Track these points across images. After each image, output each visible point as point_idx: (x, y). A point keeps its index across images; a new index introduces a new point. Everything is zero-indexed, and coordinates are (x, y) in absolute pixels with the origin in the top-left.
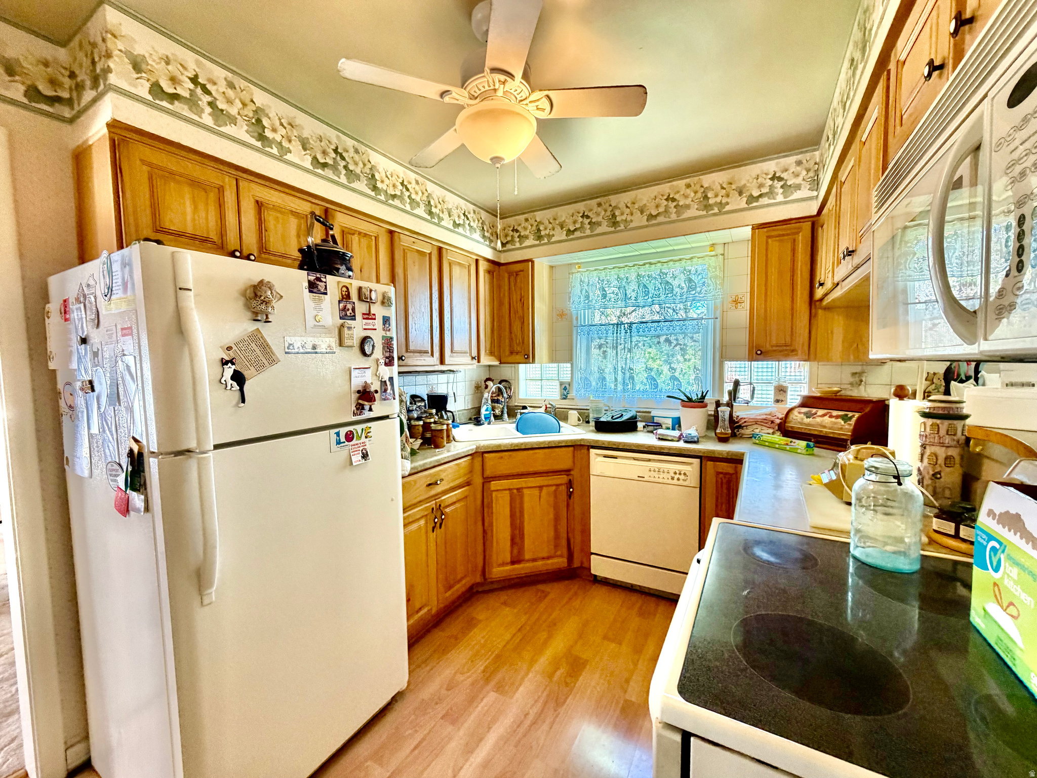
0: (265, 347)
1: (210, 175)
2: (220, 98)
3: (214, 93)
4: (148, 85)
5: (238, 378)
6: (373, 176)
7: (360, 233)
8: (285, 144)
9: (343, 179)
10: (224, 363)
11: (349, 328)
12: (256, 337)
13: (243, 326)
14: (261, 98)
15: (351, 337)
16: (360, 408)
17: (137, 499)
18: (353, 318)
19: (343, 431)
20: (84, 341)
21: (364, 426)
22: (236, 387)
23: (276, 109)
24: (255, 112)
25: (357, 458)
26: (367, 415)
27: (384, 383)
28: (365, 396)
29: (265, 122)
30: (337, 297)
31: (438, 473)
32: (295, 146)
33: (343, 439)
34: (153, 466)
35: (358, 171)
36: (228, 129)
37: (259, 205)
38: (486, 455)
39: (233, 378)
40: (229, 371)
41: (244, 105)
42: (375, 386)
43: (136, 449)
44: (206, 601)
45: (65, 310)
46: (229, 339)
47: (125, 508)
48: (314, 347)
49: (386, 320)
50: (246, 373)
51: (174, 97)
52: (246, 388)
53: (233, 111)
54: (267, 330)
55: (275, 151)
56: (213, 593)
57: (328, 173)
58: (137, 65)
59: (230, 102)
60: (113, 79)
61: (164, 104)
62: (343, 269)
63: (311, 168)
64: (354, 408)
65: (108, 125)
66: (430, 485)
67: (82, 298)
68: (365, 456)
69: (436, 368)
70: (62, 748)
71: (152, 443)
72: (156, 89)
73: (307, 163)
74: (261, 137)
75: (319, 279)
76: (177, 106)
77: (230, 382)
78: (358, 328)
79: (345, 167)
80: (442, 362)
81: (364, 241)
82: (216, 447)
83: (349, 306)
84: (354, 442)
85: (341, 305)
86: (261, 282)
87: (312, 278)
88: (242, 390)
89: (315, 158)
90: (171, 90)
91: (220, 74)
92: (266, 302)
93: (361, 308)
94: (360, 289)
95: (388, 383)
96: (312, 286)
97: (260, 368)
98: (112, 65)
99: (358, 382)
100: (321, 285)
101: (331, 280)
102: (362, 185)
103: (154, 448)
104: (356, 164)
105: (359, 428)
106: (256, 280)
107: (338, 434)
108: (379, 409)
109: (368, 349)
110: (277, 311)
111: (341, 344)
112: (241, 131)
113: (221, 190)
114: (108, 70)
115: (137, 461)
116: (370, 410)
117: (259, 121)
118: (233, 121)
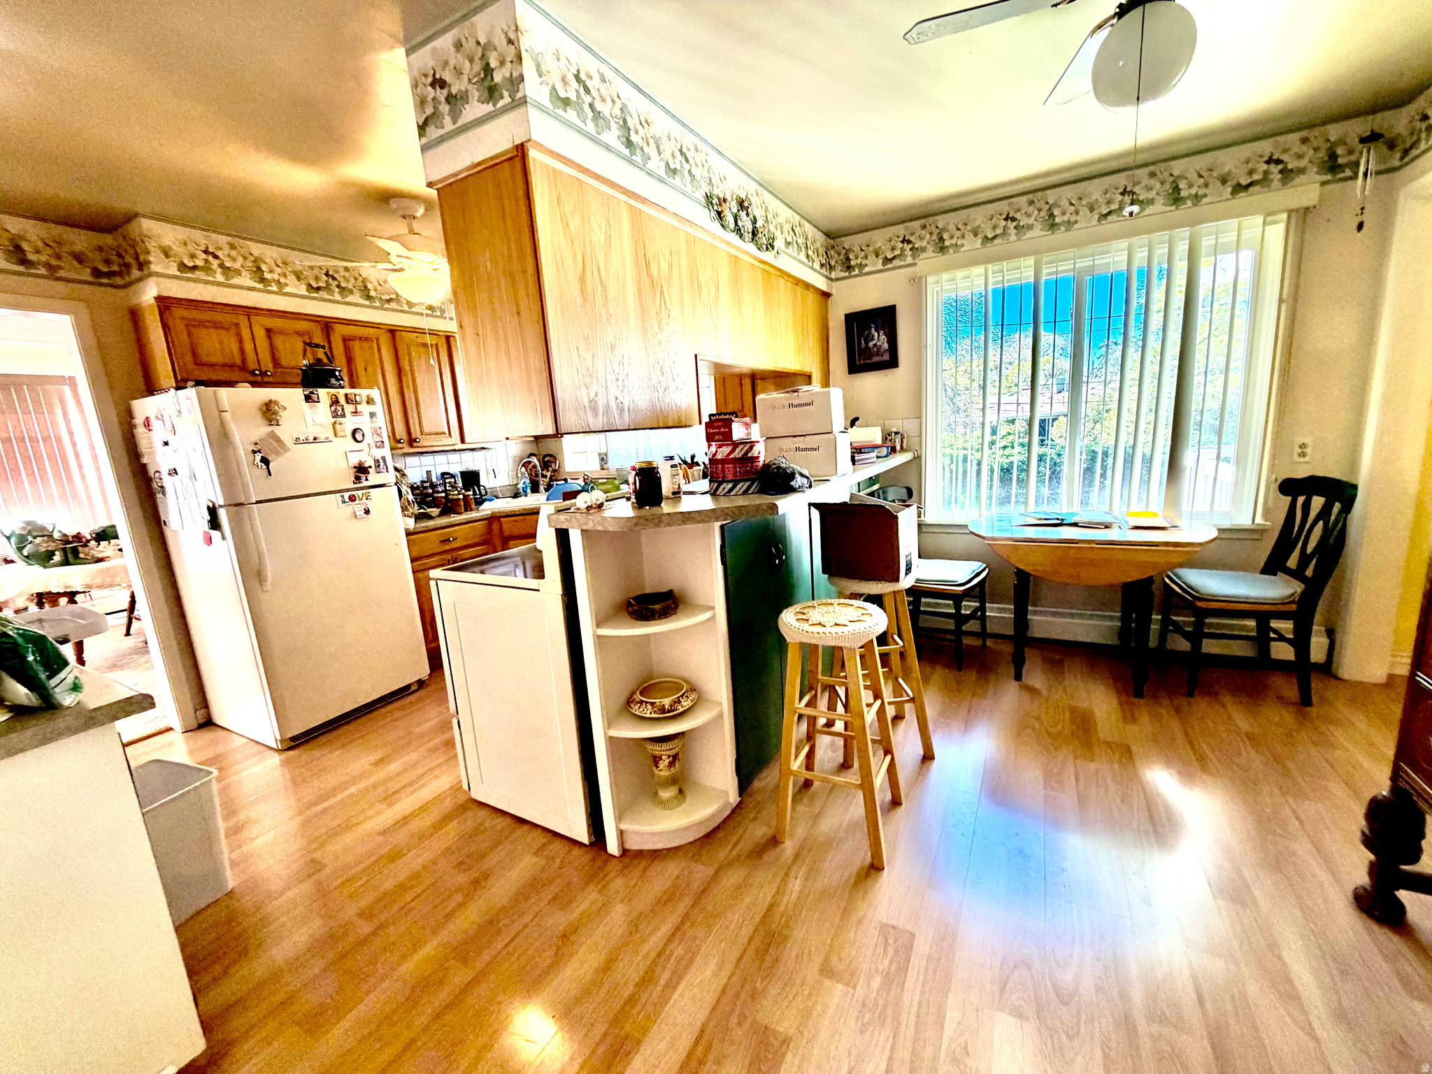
0: (279, 440)
1: (228, 318)
2: (226, 259)
3: (221, 256)
4: (175, 265)
5: (265, 461)
6: (366, 287)
7: (360, 338)
8: (282, 280)
9: (338, 297)
10: (254, 452)
11: (340, 424)
12: (273, 436)
13: (263, 430)
14: (256, 249)
15: (343, 430)
16: (358, 479)
17: (215, 534)
18: (343, 416)
19: (346, 495)
20: (166, 444)
21: (364, 491)
22: (264, 467)
23: (270, 254)
24: (255, 261)
25: (361, 513)
26: (365, 484)
27: (377, 461)
28: (361, 470)
29: (264, 267)
30: (328, 402)
31: (449, 533)
32: (291, 278)
33: (347, 500)
34: (223, 515)
35: (350, 286)
36: (236, 281)
37: (269, 331)
38: (502, 519)
39: (261, 461)
40: (258, 456)
41: (245, 258)
42: (369, 462)
43: (211, 505)
44: (265, 589)
45: (147, 423)
46: (255, 438)
47: (209, 541)
48: (315, 439)
49: (372, 415)
50: (270, 458)
51: (195, 268)
52: (271, 466)
53: (237, 265)
54: (278, 431)
55: (274, 288)
56: (268, 586)
57: (323, 294)
58: (167, 253)
59: (234, 260)
60: (154, 268)
61: (189, 275)
62: (333, 381)
63: (307, 294)
64: (353, 479)
65: (156, 298)
66: (443, 541)
67: (160, 418)
68: (367, 512)
69: (456, 447)
70: (193, 711)
71: (220, 501)
72: (182, 267)
73: (303, 290)
74: (262, 280)
75: (312, 393)
76: (198, 274)
77: (260, 464)
78: (349, 423)
79: (338, 286)
80: (463, 441)
81: (365, 344)
82: (258, 502)
83: (339, 408)
84: (357, 502)
85: (333, 408)
86: (270, 401)
87: (306, 393)
88: (268, 468)
89: (310, 285)
90: (191, 264)
91: (223, 240)
92: (275, 413)
93: (349, 409)
94: (346, 395)
95: (381, 461)
96: (308, 398)
97: (278, 454)
98: (151, 259)
99: (354, 460)
100: (314, 397)
101: (322, 392)
102: (356, 298)
103: (222, 503)
104: (347, 281)
105: (360, 493)
106: (267, 400)
107: (343, 497)
108: (373, 478)
109: (358, 437)
110: (284, 416)
111: (336, 436)
112: (246, 280)
113: (237, 325)
114: (149, 262)
115: (212, 511)
116: (367, 480)
117: (259, 268)
118: (238, 273)
